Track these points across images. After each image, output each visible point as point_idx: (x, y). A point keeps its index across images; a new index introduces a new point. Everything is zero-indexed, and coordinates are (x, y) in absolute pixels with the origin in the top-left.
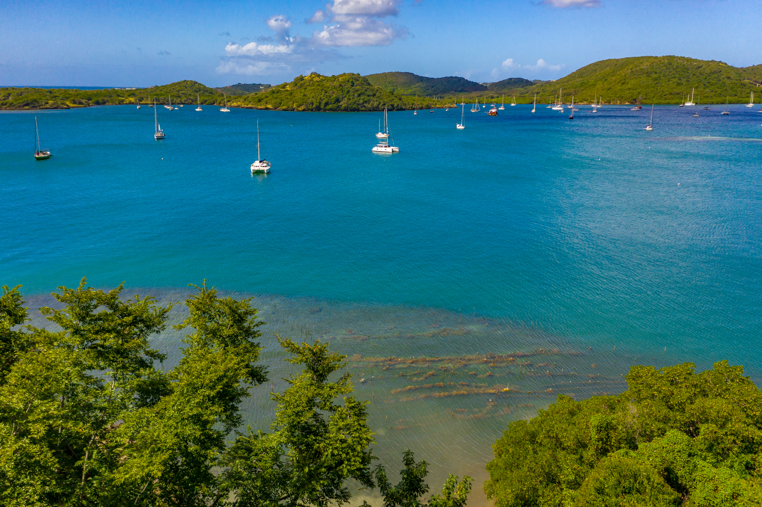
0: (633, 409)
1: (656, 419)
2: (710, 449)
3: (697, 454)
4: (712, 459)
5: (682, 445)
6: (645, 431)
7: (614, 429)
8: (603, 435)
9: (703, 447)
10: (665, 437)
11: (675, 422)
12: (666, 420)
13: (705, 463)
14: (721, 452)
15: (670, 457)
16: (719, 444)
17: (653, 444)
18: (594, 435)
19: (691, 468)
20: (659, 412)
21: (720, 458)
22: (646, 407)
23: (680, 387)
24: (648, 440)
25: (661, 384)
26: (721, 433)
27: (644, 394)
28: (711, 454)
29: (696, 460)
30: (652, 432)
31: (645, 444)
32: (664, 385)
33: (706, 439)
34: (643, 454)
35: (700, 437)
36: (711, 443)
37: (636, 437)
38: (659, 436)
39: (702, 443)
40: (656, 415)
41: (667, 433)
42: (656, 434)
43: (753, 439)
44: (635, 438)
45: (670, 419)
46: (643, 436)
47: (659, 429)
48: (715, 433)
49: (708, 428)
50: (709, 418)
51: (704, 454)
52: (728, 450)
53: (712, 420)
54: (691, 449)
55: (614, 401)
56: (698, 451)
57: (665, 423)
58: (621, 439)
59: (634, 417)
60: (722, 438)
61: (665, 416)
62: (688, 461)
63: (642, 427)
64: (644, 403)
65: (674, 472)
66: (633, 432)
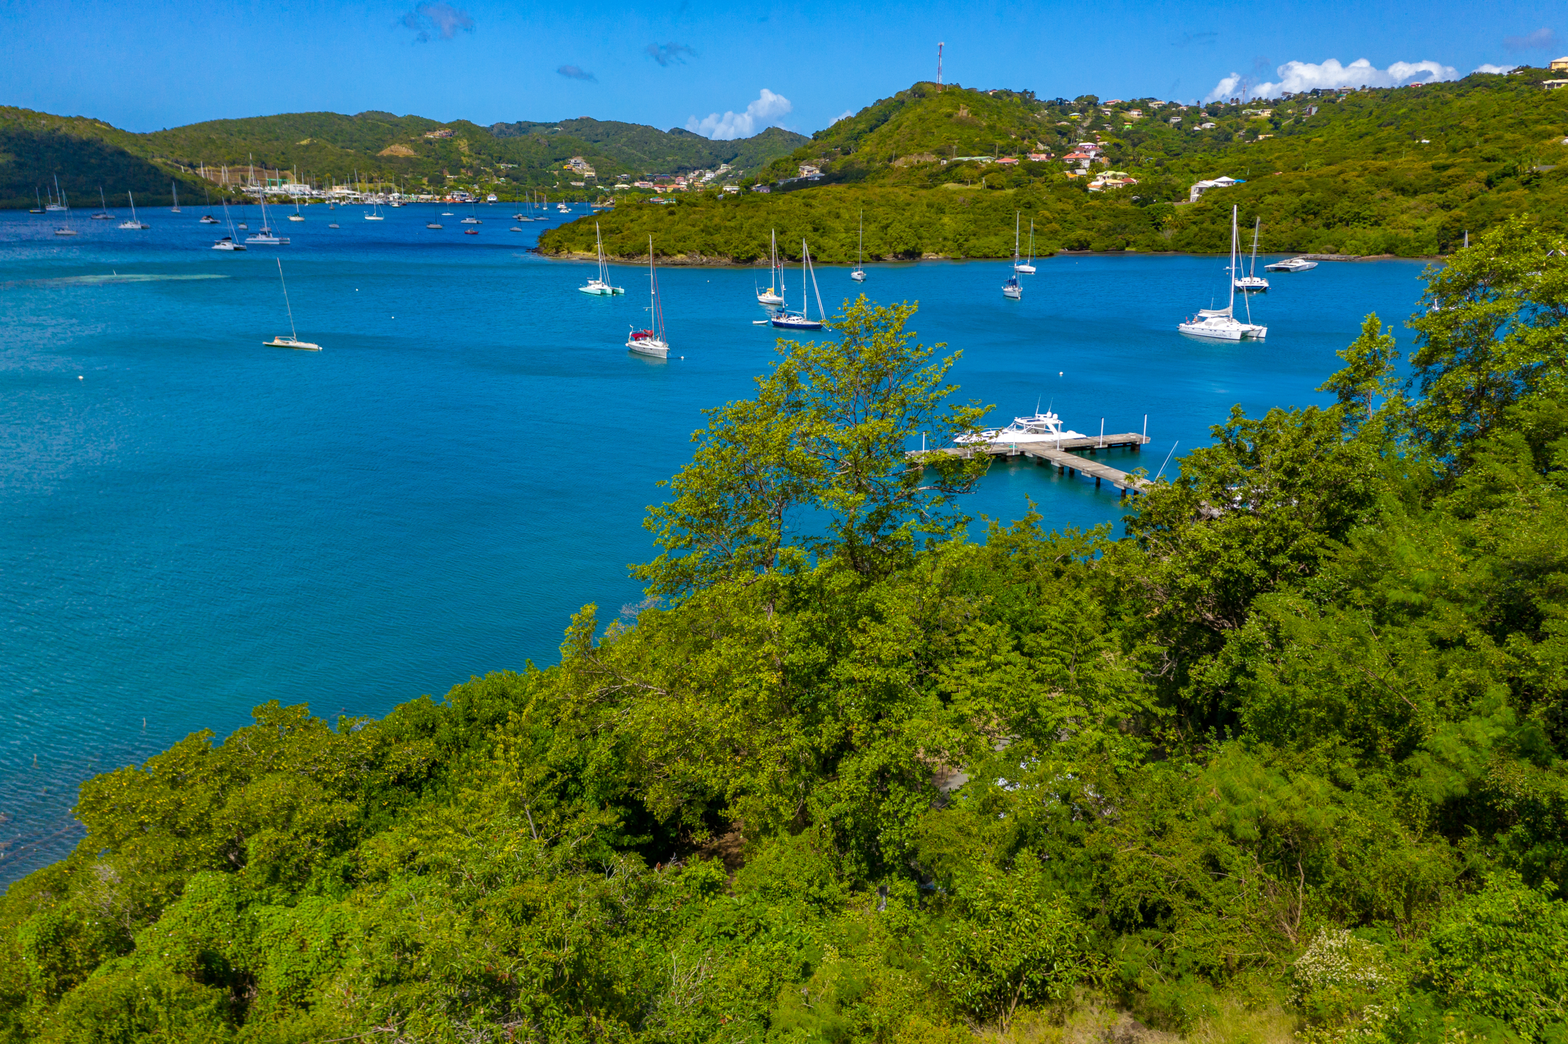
0: (106, 870)
1: (158, 871)
2: (274, 877)
3: (253, 900)
4: (282, 894)
5: (220, 896)
6: (142, 905)
7: (74, 930)
8: (54, 957)
9: (261, 880)
10: (184, 897)
11: (197, 860)
12: (179, 863)
13: (272, 909)
14: (296, 873)
15: (203, 930)
16: (287, 860)
17: (164, 922)
18: (33, 967)
19: (248, 929)
20: (162, 852)
21: (296, 884)
22: (132, 855)
23: (192, 786)
24: (152, 920)
25: (151, 794)
26: (286, 838)
27: (122, 829)
28: (278, 885)
29: (254, 911)
30: (156, 899)
31: (147, 930)
32: (159, 795)
33: (263, 861)
34: (148, 953)
35: (251, 863)
36: (274, 866)
37: (127, 925)
38: (172, 900)
39: (257, 874)
40: (157, 863)
41: (186, 887)
42: (165, 900)
43: (344, 822)
44: (124, 928)
45: (186, 857)
46: (138, 918)
47: (169, 887)
48: (276, 842)
49: (261, 841)
50: (260, 821)
51: (265, 892)
52: (306, 862)
53: (266, 822)
54: (239, 895)
55: (62, 873)
56: (253, 892)
57: (178, 869)
58: (94, 945)
59: (112, 887)
60: (291, 847)
61: (176, 856)
62: (238, 921)
63: (134, 900)
64: (127, 847)
65: (216, 955)
66: (118, 918)
